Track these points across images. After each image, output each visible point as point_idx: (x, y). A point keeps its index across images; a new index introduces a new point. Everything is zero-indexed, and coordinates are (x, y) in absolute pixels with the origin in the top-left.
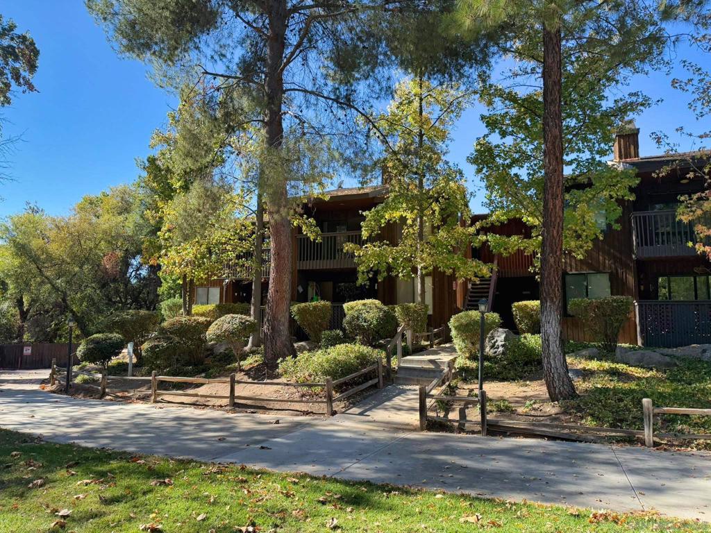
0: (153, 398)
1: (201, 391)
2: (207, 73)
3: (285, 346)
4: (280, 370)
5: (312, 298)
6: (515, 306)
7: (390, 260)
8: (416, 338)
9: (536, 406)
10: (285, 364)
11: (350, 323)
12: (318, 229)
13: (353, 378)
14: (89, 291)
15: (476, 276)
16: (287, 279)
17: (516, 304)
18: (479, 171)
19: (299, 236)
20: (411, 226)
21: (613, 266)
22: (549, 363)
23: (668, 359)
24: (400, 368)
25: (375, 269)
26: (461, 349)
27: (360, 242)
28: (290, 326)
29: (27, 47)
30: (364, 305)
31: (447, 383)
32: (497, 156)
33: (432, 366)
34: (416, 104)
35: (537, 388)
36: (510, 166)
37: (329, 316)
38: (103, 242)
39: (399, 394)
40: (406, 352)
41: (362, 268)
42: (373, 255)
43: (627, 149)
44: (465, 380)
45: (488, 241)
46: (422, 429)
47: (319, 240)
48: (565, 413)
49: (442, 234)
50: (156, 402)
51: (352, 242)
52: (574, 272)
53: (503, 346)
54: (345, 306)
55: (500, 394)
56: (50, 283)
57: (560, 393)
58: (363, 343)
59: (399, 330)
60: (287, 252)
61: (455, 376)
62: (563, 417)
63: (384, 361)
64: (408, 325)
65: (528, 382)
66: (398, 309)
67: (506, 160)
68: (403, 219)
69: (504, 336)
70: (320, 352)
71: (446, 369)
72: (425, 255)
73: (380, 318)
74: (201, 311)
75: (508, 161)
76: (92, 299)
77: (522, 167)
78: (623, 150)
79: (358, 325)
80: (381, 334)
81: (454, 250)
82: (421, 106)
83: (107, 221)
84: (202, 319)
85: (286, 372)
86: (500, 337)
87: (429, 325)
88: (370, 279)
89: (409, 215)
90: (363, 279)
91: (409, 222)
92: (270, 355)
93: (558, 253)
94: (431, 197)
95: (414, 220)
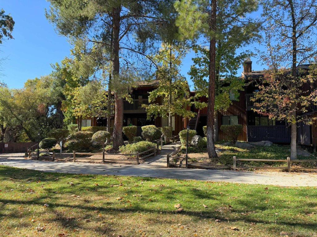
0: (74, 160)
1: (91, 157)
2: (90, 41)
3: (121, 142)
4: (120, 150)
5: (129, 124)
6: (204, 128)
7: (159, 110)
8: (168, 139)
9: (204, 160)
10: (122, 148)
11: (144, 134)
12: (132, 99)
13: (146, 153)
14: (31, 120)
15: (190, 117)
16: (121, 118)
17: (204, 127)
18: (192, 78)
19: (124, 101)
20: (167, 98)
21: (239, 113)
22: (209, 146)
23: (251, 146)
24: (162, 149)
25: (153, 114)
26: (183, 143)
27: (148, 104)
28: (122, 135)
29: (9, 20)
30: (149, 127)
31: (177, 154)
32: (198, 73)
33: (173, 149)
34: (169, 51)
35: (206, 155)
36: (203, 76)
37: (136, 131)
38: (38, 100)
39: (161, 158)
40: (164, 144)
41: (148, 114)
42: (153, 109)
43: (247, 69)
44: (183, 153)
45: (194, 104)
46: (168, 167)
47: (132, 103)
48: (213, 162)
49: (178, 101)
50: (75, 162)
51: (145, 104)
52: (225, 115)
53: (197, 141)
54: (142, 127)
55: (194, 157)
56: (16, 117)
57: (212, 156)
58: (149, 141)
59: (162, 136)
60: (122, 108)
61: (180, 152)
62: (212, 163)
63: (156, 147)
64: (165, 135)
65: (204, 153)
66: (162, 129)
67: (201, 74)
68: (164, 95)
69: (198, 138)
70: (134, 144)
71: (177, 149)
72: (172, 109)
73: (155, 132)
74: (85, 129)
75: (202, 74)
76: (33, 124)
77: (207, 77)
78: (246, 69)
79: (147, 135)
80: (155, 137)
81: (182, 108)
82: (171, 52)
83: (40, 91)
84: (89, 132)
85: (122, 151)
86: (196, 138)
87: (173, 134)
88: (151, 118)
89: (166, 94)
90: (149, 118)
91: (166, 96)
92: (115, 145)
93: (212, 111)
94: (174, 87)
95: (168, 96)
